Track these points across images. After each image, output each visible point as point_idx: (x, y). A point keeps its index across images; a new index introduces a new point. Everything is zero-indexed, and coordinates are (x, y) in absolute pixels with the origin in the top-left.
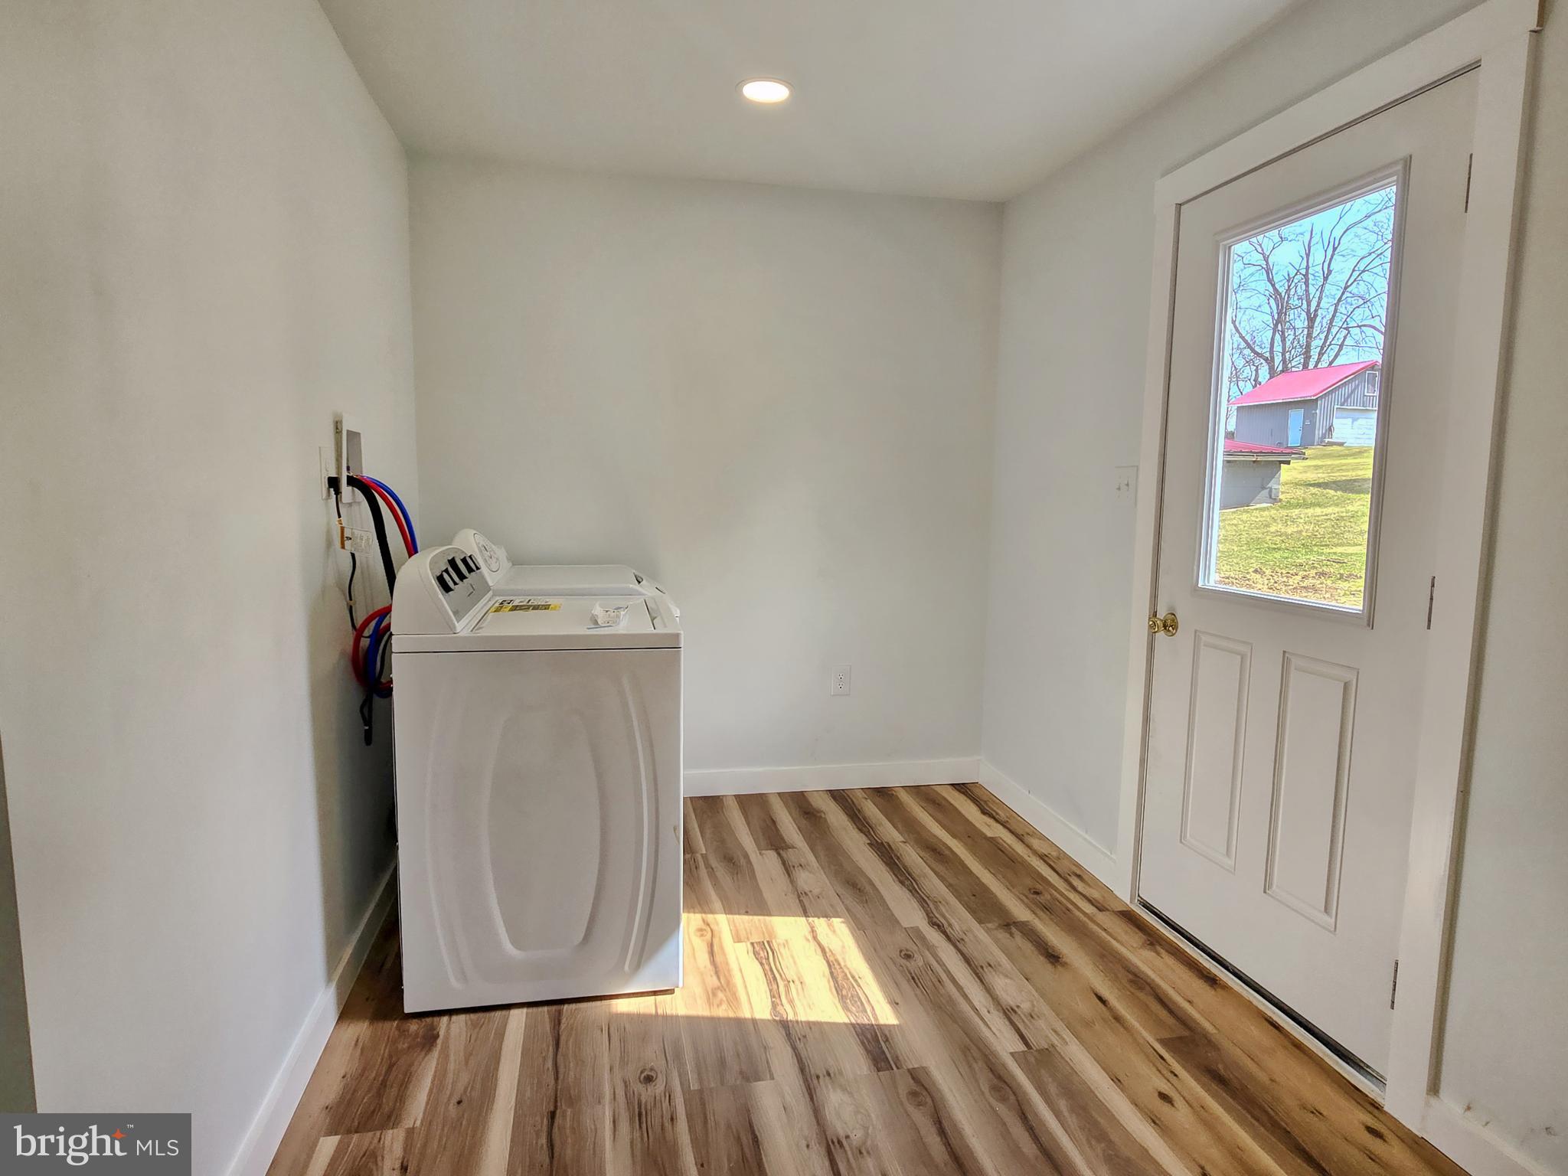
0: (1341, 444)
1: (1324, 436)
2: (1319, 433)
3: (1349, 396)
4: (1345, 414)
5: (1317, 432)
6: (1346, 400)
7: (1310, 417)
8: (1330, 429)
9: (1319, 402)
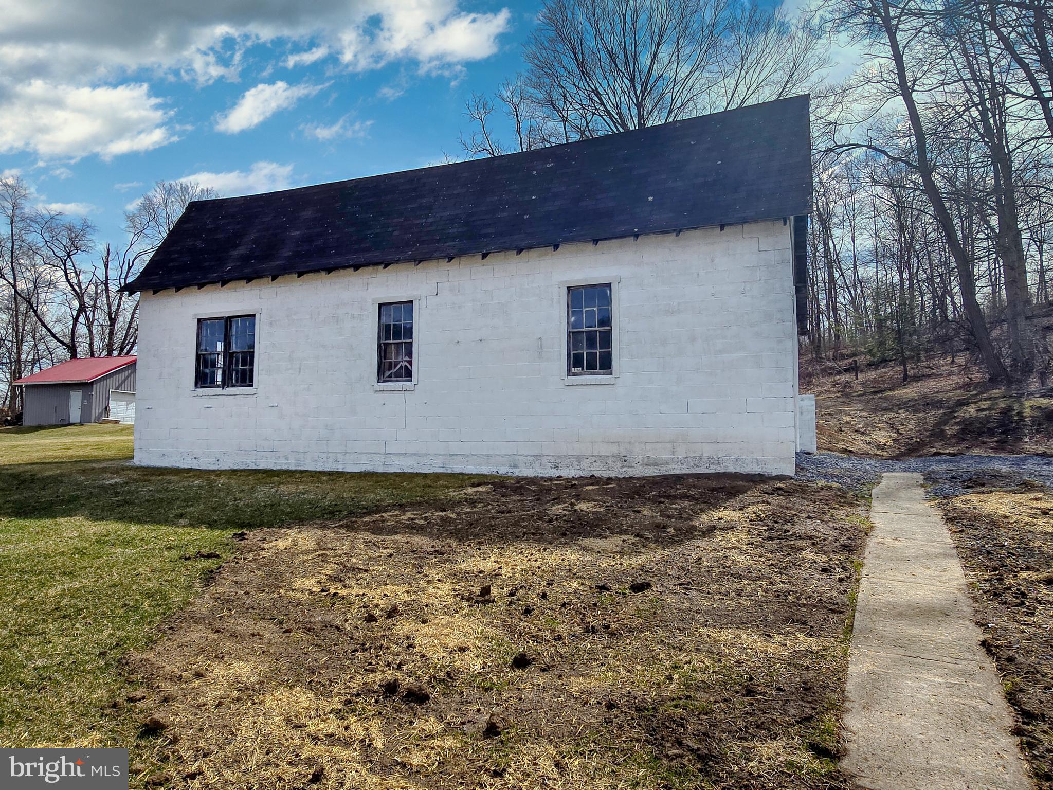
0: (117, 422)
1: (100, 415)
2: (95, 412)
3: (123, 382)
4: (120, 396)
5: (93, 411)
6: (120, 385)
7: (87, 397)
8: (107, 409)
9: (94, 386)
